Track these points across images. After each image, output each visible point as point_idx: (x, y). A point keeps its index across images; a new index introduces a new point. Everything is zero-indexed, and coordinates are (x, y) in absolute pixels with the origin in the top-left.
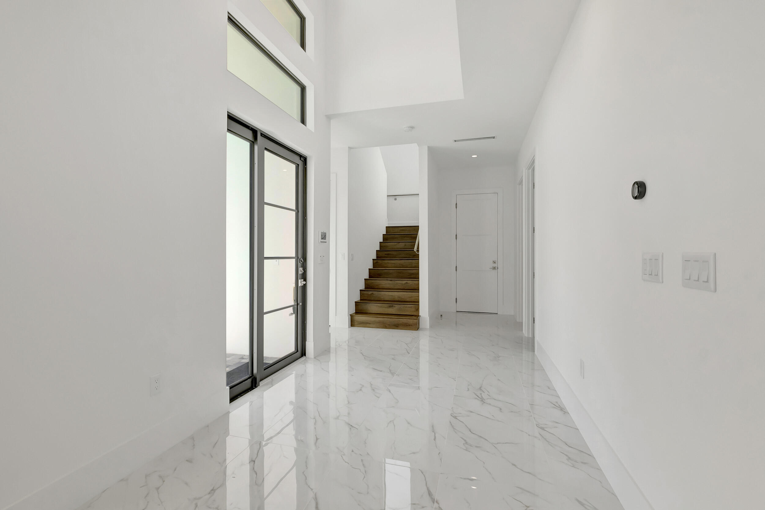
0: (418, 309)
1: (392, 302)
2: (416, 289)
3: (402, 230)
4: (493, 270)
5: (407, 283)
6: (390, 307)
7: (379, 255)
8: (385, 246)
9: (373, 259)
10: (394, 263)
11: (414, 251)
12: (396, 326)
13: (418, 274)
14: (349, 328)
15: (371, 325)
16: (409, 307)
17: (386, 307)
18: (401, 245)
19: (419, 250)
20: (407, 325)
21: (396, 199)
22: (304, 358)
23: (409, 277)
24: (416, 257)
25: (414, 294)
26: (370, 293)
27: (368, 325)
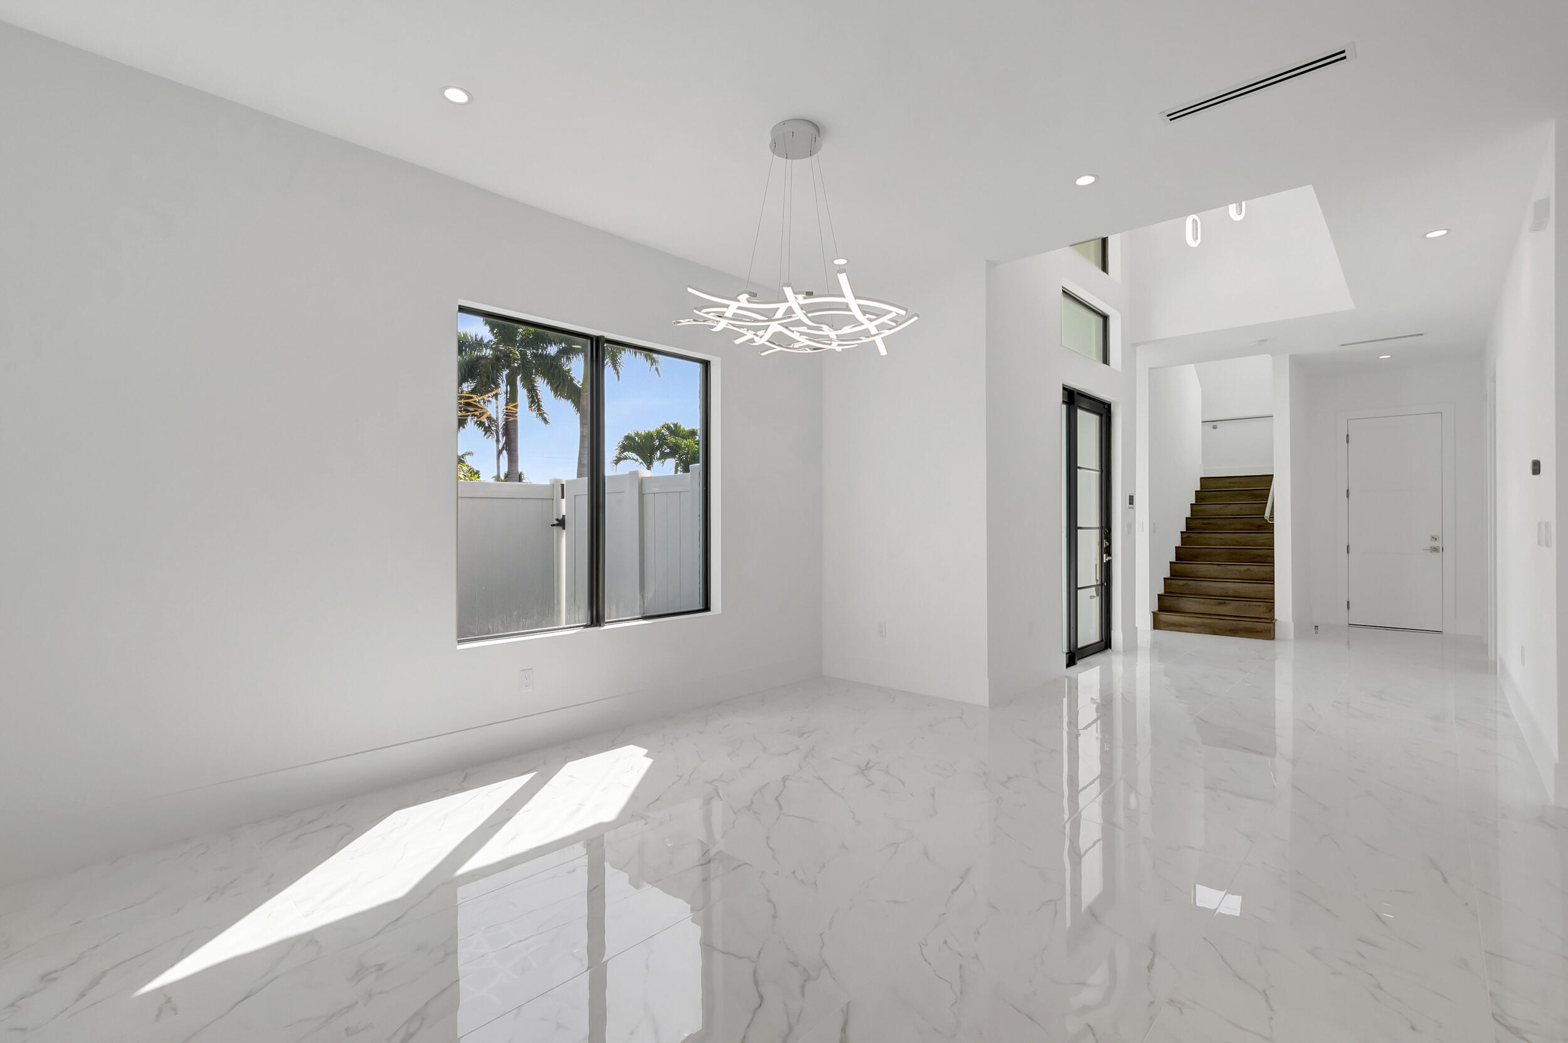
0: (1271, 609)
1: (1224, 598)
2: (1270, 580)
3: (1233, 483)
4: (1431, 552)
5: (1248, 569)
6: (1220, 604)
7: (1190, 525)
8: (1200, 511)
9: (1181, 532)
10: (1222, 539)
11: (1265, 518)
12: (1233, 632)
13: (1273, 557)
14: (1151, 630)
15: (1188, 629)
16: (1256, 606)
17: (1212, 605)
18: (1233, 509)
19: (1273, 517)
20: (1253, 632)
21: (1215, 427)
22: (1109, 651)
23: (1251, 560)
24: (1267, 528)
25: (1264, 587)
26: (1182, 582)
27: (1183, 628)
